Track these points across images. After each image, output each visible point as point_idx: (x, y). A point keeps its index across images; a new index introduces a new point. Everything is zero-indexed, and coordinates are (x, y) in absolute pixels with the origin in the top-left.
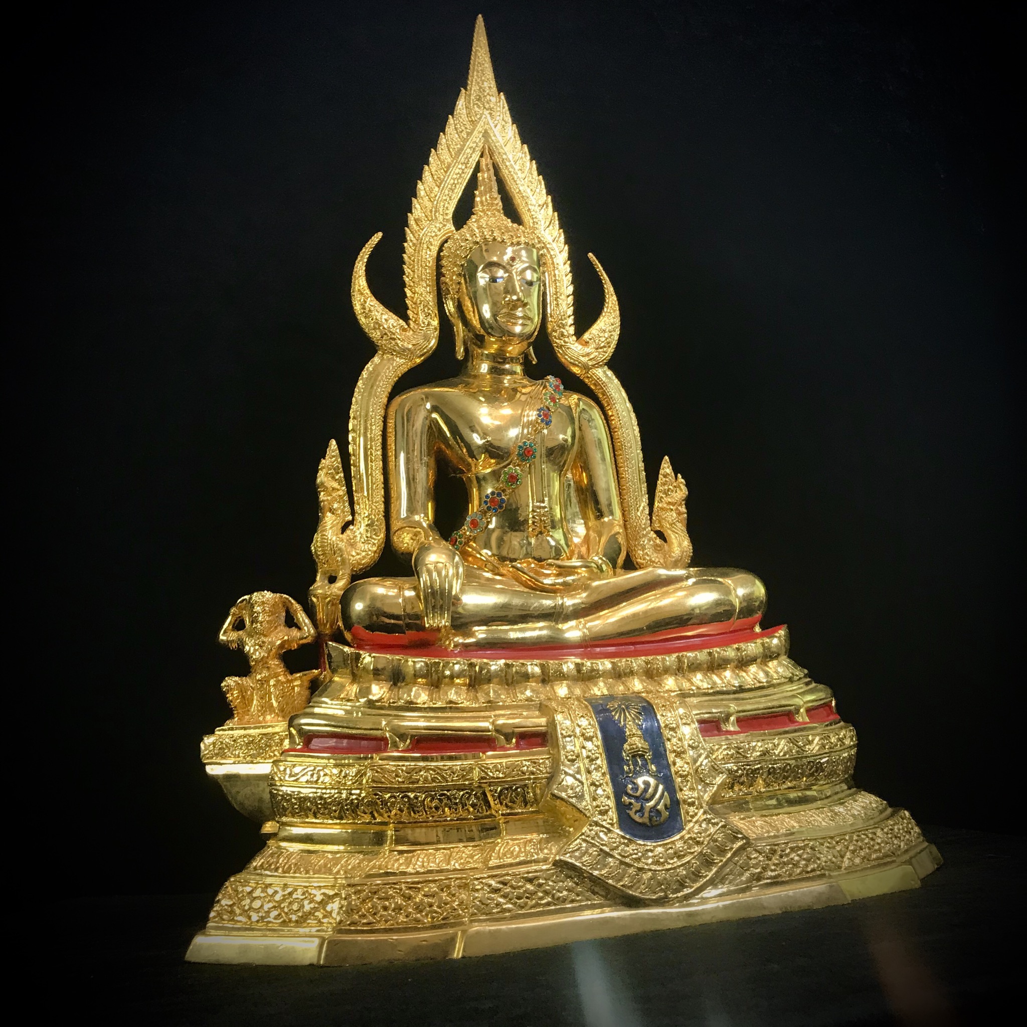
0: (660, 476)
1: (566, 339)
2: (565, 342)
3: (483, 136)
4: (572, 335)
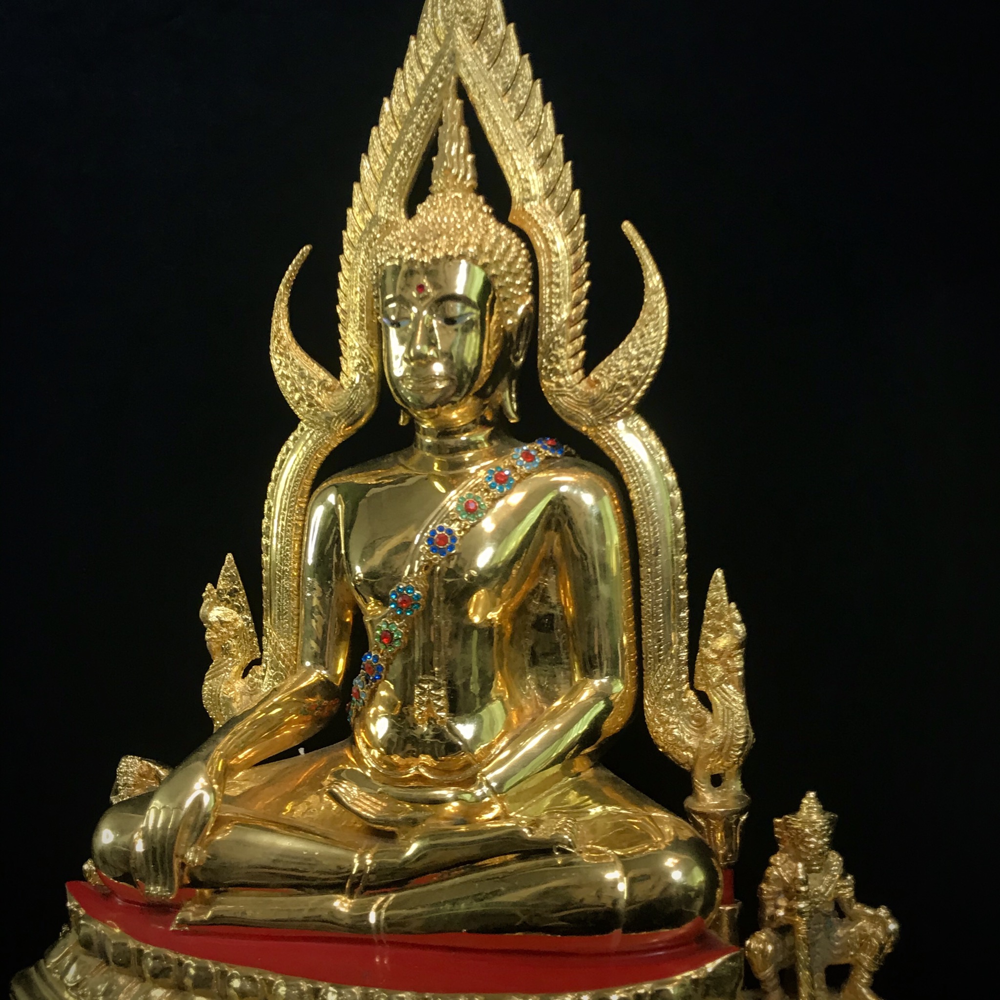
1: (562, 381)
2: (559, 385)
3: (451, 62)
4: (576, 370)
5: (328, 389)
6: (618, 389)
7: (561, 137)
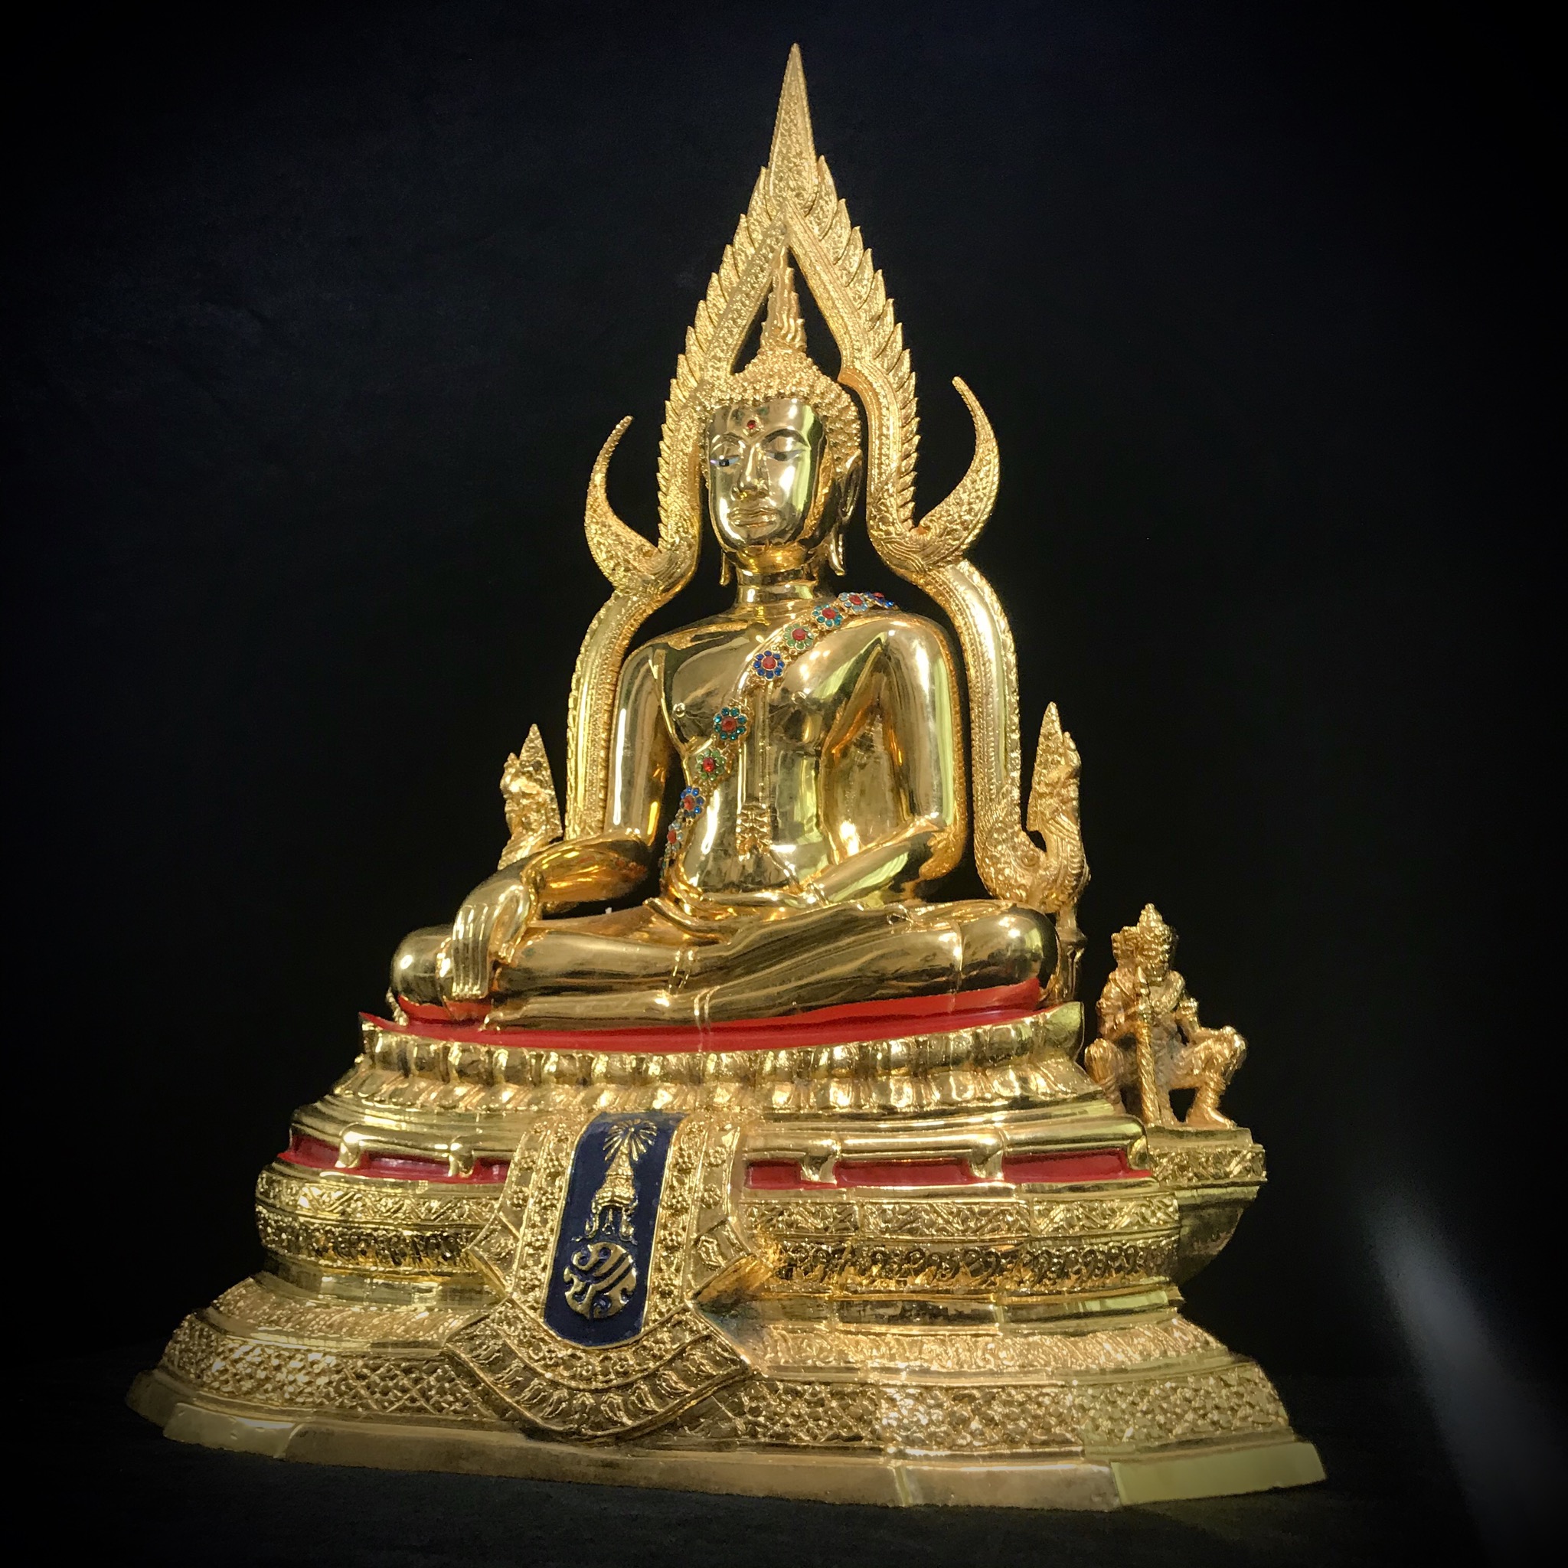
0: (1041, 739)
1: (891, 529)
2: (888, 533)
3: (783, 234)
4: (906, 520)
5: (645, 554)
6: (949, 534)
7: (891, 300)
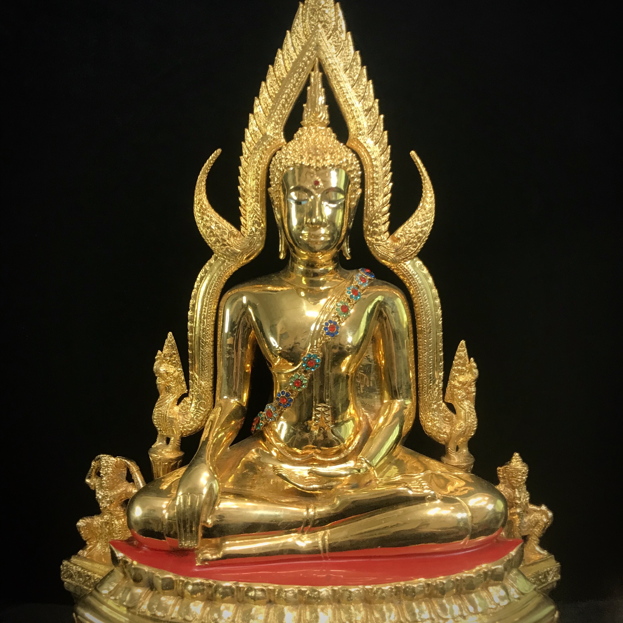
1: (379, 238)
2: (377, 240)
3: (315, 49)
4: (385, 232)
7: (377, 100)
